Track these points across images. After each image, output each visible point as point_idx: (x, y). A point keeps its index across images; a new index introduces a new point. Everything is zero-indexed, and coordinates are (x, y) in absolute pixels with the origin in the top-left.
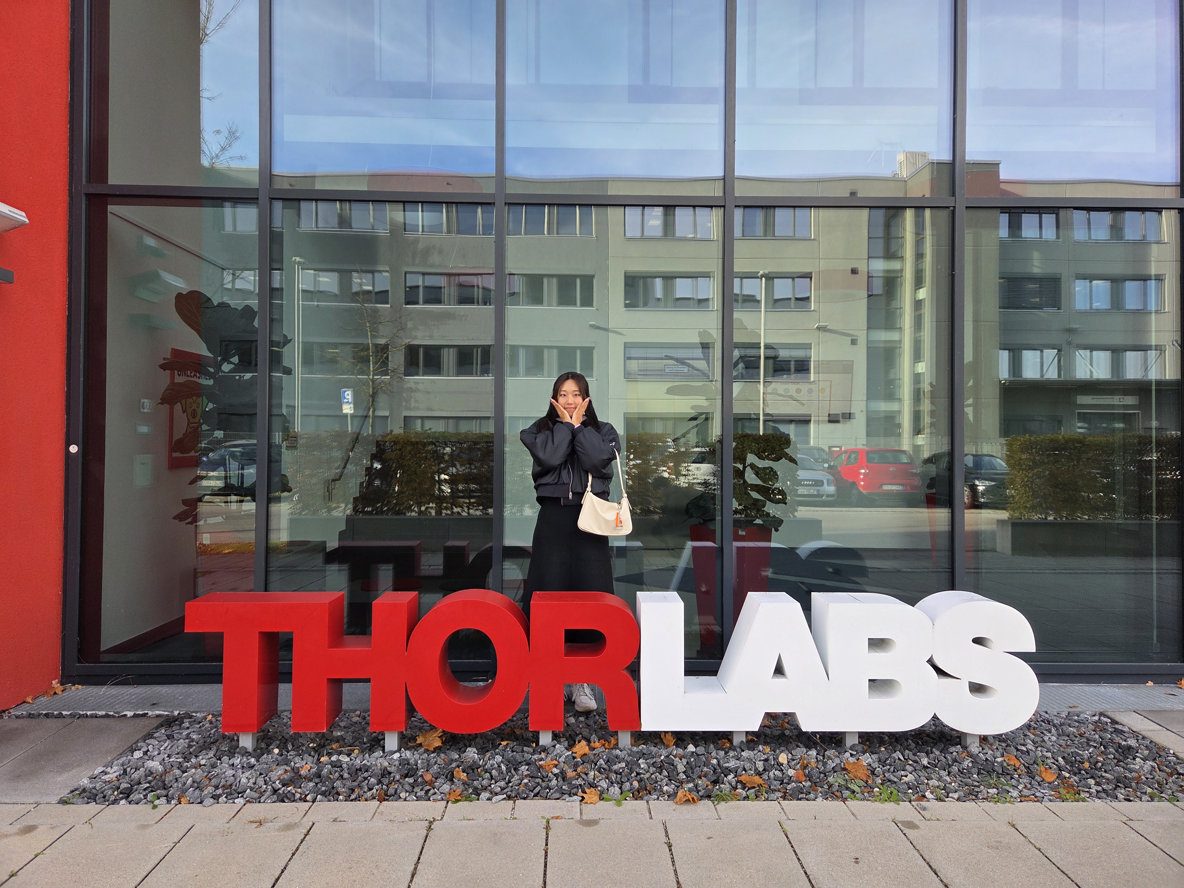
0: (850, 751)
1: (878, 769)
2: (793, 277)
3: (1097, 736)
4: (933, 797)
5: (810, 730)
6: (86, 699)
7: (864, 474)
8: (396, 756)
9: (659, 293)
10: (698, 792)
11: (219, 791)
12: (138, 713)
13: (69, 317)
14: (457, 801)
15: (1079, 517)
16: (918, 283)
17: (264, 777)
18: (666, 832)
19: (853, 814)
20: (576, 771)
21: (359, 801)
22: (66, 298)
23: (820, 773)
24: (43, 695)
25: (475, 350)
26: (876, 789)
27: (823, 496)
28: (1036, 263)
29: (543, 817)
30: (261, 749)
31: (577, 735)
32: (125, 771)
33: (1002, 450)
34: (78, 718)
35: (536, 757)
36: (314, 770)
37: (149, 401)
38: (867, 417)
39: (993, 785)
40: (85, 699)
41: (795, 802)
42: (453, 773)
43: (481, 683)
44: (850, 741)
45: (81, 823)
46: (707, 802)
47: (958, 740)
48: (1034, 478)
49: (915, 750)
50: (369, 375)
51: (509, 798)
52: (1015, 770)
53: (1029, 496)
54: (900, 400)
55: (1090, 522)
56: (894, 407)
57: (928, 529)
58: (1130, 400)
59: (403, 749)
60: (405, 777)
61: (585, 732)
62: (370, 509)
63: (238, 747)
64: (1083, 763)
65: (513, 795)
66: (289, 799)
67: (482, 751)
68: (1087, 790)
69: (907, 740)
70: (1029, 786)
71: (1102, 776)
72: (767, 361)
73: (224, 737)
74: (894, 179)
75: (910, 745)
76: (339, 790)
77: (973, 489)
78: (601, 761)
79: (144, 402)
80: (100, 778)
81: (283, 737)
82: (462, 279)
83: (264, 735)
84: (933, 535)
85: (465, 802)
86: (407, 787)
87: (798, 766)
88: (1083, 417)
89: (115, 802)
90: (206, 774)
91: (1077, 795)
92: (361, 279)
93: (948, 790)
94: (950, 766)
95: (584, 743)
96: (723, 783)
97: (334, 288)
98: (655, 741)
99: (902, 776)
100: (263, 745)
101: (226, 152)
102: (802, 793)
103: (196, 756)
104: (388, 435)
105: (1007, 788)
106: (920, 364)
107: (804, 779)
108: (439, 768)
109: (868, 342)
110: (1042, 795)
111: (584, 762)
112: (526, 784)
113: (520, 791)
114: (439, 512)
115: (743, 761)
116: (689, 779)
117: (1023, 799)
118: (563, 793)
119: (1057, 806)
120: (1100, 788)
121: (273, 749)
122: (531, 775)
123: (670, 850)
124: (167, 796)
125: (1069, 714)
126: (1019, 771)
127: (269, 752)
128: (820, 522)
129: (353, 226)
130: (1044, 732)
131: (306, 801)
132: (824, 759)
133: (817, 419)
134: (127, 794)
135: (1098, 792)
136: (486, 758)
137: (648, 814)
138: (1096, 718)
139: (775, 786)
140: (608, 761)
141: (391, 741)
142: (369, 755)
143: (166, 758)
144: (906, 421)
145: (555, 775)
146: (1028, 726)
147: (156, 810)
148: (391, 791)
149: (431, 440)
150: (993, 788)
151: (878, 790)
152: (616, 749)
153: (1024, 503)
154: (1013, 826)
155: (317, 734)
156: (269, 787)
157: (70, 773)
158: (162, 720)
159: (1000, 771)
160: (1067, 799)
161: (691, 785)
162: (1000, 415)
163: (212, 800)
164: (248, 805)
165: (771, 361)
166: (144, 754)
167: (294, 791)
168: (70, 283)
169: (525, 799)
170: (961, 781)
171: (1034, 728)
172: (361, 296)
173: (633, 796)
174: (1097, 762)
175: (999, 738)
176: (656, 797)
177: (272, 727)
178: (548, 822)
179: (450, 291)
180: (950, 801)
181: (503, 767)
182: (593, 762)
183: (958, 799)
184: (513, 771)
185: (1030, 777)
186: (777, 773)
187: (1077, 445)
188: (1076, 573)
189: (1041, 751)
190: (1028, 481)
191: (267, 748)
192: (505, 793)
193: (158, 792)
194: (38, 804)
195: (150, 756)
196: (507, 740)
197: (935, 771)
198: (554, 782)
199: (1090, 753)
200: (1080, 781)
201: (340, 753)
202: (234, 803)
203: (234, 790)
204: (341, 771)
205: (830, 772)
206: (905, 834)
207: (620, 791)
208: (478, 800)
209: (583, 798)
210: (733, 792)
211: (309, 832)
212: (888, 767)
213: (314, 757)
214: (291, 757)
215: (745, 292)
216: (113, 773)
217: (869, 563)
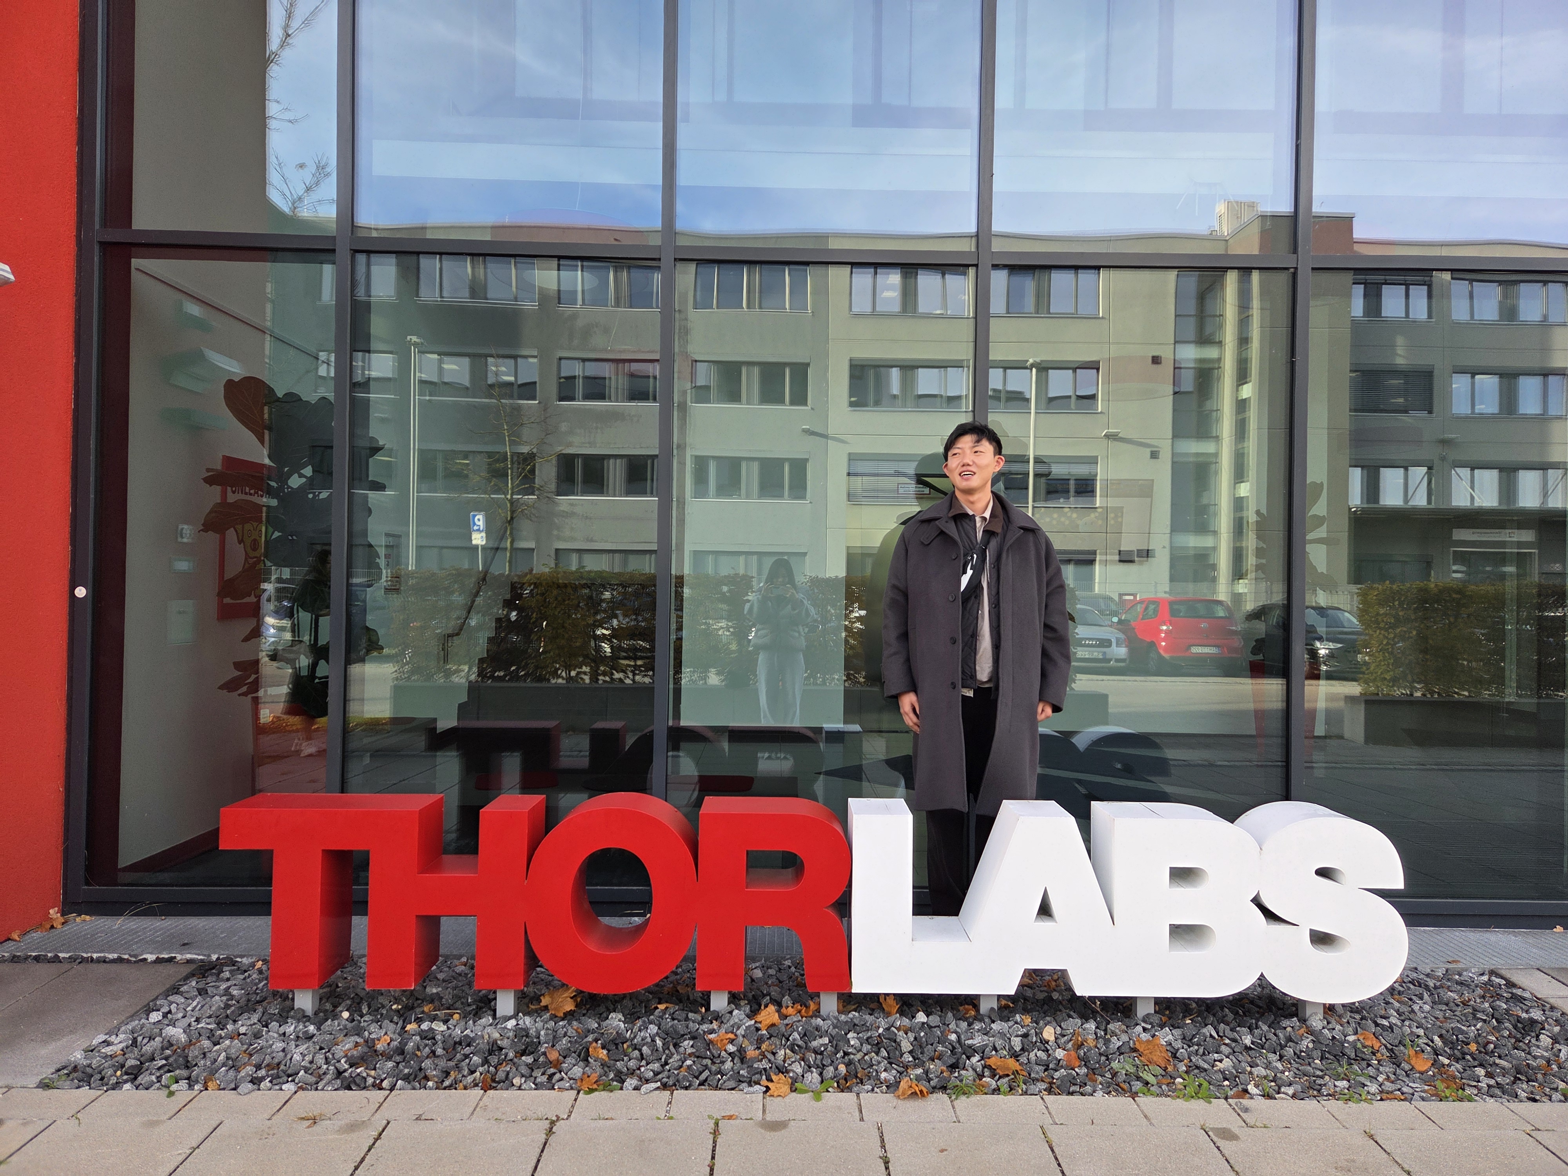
0: (1143, 1024)
1: (1181, 1050)
2: (1076, 367)
3: (1487, 1005)
4: (1258, 1092)
5: (1087, 994)
6: (94, 935)
7: (1166, 632)
8: (511, 1024)
9: (895, 388)
10: (929, 1080)
11: (262, 1073)
12: (162, 956)
13: (76, 410)
14: (591, 1091)
15: (1456, 693)
16: (1242, 377)
17: (326, 1053)
18: (883, 1141)
19: (1146, 1116)
20: (759, 1048)
21: (456, 1089)
22: (71, 385)
23: (1101, 1054)
24: (35, 930)
25: (649, 462)
26: (1179, 1080)
27: (1110, 660)
28: (1400, 351)
29: (710, 1117)
30: (326, 1011)
31: (764, 996)
32: (135, 1040)
33: (1352, 601)
34: (80, 963)
35: (705, 1027)
36: (396, 1043)
37: (191, 527)
38: (1171, 554)
39: (1342, 1076)
40: (92, 935)
41: (1064, 1098)
42: (588, 1049)
43: (636, 919)
44: (1142, 1011)
45: (66, 1117)
46: (941, 1096)
47: (1294, 1009)
48: (1396, 640)
49: (1234, 1024)
50: (506, 494)
51: (665, 1087)
52: (1374, 1054)
53: (1389, 664)
54: (1215, 533)
55: (1470, 700)
56: (1207, 542)
57: (1251, 706)
58: (1528, 536)
59: (520, 1014)
60: (522, 1055)
61: (775, 992)
62: (502, 674)
63: (293, 1008)
64: (1468, 1044)
65: (671, 1083)
66: (359, 1086)
67: (631, 1017)
68: (1475, 1084)
69: (1222, 1009)
70: (1392, 1077)
71: (1494, 1063)
72: (1038, 479)
73: (275, 994)
74: (1212, 237)
75: (1226, 1015)
76: (429, 1072)
77: (1313, 653)
78: (796, 1035)
79: (182, 529)
80: (99, 1051)
81: (357, 994)
82: (635, 367)
83: (330, 992)
84: (1260, 715)
85: (602, 1093)
86: (524, 1070)
87: (1070, 1045)
88: (1461, 558)
89: (117, 1086)
90: (246, 1046)
91: (1461, 1091)
92: (497, 366)
93: (1279, 1082)
94: (1282, 1047)
95: (772, 1008)
96: (964, 1068)
97: (465, 380)
98: (872, 1006)
99: (1215, 1061)
100: (328, 1006)
101: (311, 193)
102: (1074, 1084)
103: (235, 1021)
104: (526, 574)
105: (1362, 1079)
106: (1242, 484)
107: (1077, 1064)
108: (570, 1041)
109: (1173, 454)
110: (1411, 1091)
111: (771, 1036)
112: (689, 1067)
113: (680, 1077)
114: (594, 678)
115: (993, 1036)
116: (918, 1062)
117: (1384, 1096)
118: (740, 1081)
119: (1433, 1107)
120: (1492, 1082)
121: (342, 1012)
122: (697, 1054)
123: (887, 1168)
124: (189, 1078)
125: (1447, 971)
126: (1379, 1055)
127: (336, 1016)
128: (1106, 696)
129: (489, 296)
130: (1414, 997)
131: (381, 1089)
132: (1106, 1034)
133: (1104, 558)
134: (134, 1075)
135: (1489, 1086)
136: (636, 1029)
137: (857, 1113)
138: (1485, 978)
139: (1038, 1073)
140: (805, 1035)
141: (505, 1003)
142: (474, 1023)
143: (193, 1024)
144: (1224, 561)
145: (730, 1054)
146: (1391, 990)
147: (173, 1098)
148: (501, 1075)
149: (585, 581)
150: (1343, 1079)
151: (1181, 1081)
152: (816, 1017)
153: (1382, 673)
154: (1371, 1137)
155: (404, 991)
156: (331, 1068)
157: (59, 1043)
158: (193, 967)
159: (1353, 1055)
160: (1447, 1097)
161: (919, 1071)
162: (1349, 554)
163: (250, 1085)
164: (300, 1093)
165: (1043, 480)
166: (164, 1017)
167: (364, 1075)
168: (77, 365)
169: (686, 1088)
170: (1298, 1069)
171: (1400, 993)
172: (497, 389)
173: (838, 1086)
174: (1489, 1043)
175: (1351, 1008)
176: (870, 1087)
177: (342, 978)
178: (717, 1124)
179: (617, 381)
180: (1282, 1099)
181: (659, 1042)
182: (783, 1035)
183: (1294, 1096)
184: (671, 1047)
185: (1394, 1064)
186: (1040, 1053)
187: (1454, 596)
188: (1453, 770)
189: (1410, 1027)
190: (1388, 644)
191: (333, 1011)
192: (660, 1080)
193: (177, 1072)
194: (9, 1088)
195: (172, 1019)
196: (667, 1002)
197: (1261, 1054)
198: (728, 1065)
199: (1478, 1030)
200: (1465, 1070)
201: (433, 1019)
202: (281, 1089)
203: (282, 1070)
204: (434, 1044)
205: (1114, 1053)
206: (1218, 1148)
207: (819, 1079)
208: (621, 1089)
209: (768, 1088)
210: (978, 1081)
211: (380, 1134)
212: (1196, 1047)
213: (397, 1023)
214: (366, 1024)
215: (1010, 387)
216: (119, 1042)
217: (1170, 754)
